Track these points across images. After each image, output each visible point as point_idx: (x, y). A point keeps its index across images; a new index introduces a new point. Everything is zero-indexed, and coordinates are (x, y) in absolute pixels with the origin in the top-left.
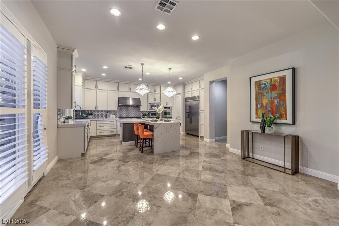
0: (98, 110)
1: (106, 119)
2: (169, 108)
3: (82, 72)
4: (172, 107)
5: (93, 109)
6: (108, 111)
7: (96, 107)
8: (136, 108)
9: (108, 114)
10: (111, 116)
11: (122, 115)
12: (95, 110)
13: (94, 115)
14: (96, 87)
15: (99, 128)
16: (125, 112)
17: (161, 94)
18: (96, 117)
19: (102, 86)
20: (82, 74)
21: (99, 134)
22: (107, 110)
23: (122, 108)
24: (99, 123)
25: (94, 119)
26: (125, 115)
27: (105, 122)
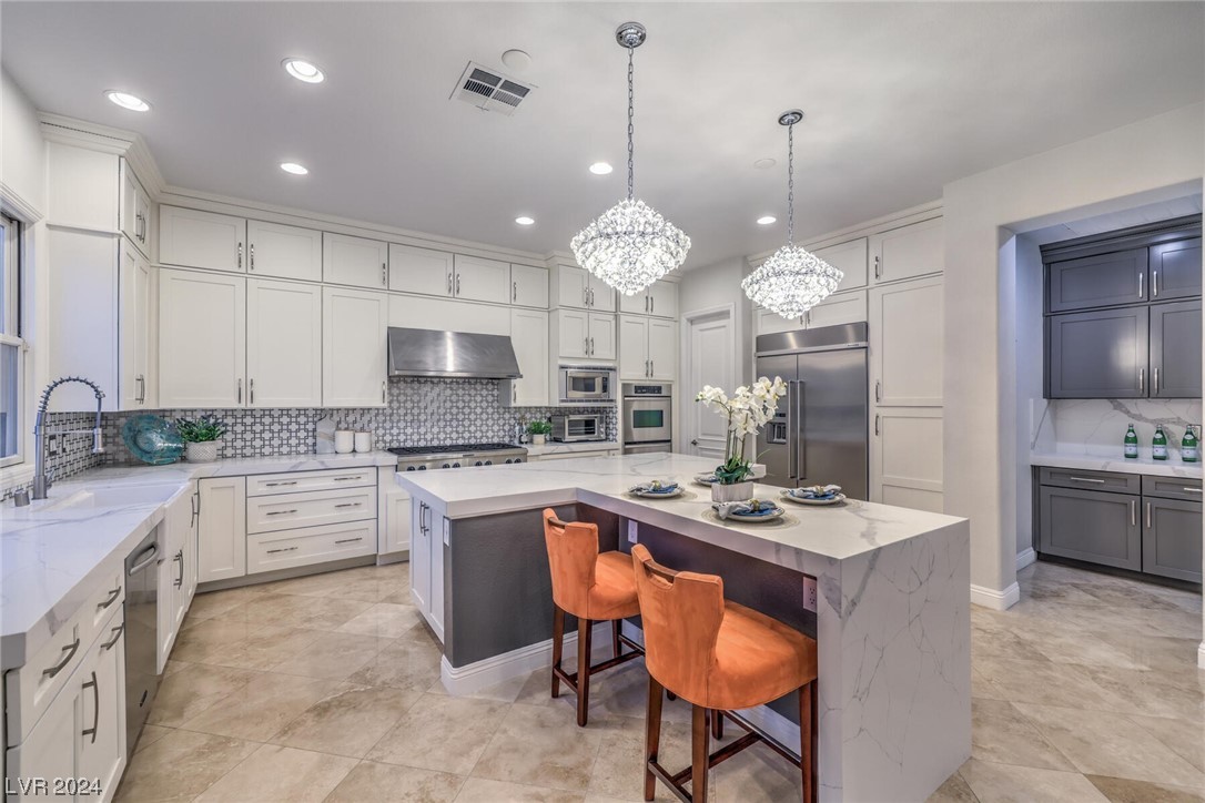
0: (255, 405)
1: (311, 462)
2: (659, 389)
3: (117, 123)
4: (670, 386)
5: (224, 400)
6: (321, 414)
7: (245, 389)
8: (484, 392)
9: (325, 428)
10: (344, 440)
11: (409, 431)
12: (235, 405)
13: (229, 436)
14: (245, 259)
15: (259, 522)
16: (422, 417)
17: (616, 317)
18: (248, 451)
19: (284, 254)
20: (123, 148)
21: (263, 564)
22: (318, 405)
23: (409, 391)
24: (264, 489)
25: (229, 466)
26: (422, 430)
27: (301, 486)
